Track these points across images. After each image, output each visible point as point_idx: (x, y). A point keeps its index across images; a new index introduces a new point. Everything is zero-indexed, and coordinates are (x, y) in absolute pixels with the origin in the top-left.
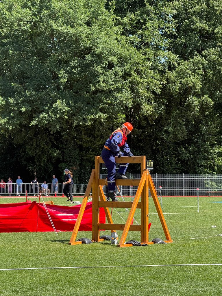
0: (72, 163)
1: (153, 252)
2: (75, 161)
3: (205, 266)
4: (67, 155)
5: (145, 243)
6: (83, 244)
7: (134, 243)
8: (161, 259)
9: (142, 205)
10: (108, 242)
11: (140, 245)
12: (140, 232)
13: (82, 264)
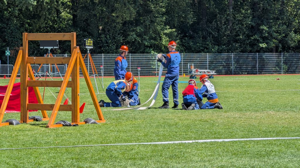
0: (14, 43)
1: (82, 132)
2: (17, 41)
3: (133, 145)
4: (9, 35)
5: (76, 123)
6: (11, 125)
7: (64, 124)
8: (89, 139)
9: (73, 85)
10: (37, 123)
11: (70, 125)
12: (71, 112)
13: (3, 146)
